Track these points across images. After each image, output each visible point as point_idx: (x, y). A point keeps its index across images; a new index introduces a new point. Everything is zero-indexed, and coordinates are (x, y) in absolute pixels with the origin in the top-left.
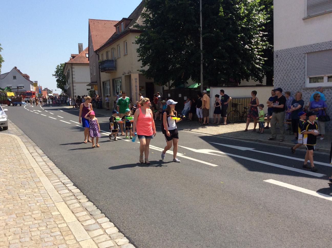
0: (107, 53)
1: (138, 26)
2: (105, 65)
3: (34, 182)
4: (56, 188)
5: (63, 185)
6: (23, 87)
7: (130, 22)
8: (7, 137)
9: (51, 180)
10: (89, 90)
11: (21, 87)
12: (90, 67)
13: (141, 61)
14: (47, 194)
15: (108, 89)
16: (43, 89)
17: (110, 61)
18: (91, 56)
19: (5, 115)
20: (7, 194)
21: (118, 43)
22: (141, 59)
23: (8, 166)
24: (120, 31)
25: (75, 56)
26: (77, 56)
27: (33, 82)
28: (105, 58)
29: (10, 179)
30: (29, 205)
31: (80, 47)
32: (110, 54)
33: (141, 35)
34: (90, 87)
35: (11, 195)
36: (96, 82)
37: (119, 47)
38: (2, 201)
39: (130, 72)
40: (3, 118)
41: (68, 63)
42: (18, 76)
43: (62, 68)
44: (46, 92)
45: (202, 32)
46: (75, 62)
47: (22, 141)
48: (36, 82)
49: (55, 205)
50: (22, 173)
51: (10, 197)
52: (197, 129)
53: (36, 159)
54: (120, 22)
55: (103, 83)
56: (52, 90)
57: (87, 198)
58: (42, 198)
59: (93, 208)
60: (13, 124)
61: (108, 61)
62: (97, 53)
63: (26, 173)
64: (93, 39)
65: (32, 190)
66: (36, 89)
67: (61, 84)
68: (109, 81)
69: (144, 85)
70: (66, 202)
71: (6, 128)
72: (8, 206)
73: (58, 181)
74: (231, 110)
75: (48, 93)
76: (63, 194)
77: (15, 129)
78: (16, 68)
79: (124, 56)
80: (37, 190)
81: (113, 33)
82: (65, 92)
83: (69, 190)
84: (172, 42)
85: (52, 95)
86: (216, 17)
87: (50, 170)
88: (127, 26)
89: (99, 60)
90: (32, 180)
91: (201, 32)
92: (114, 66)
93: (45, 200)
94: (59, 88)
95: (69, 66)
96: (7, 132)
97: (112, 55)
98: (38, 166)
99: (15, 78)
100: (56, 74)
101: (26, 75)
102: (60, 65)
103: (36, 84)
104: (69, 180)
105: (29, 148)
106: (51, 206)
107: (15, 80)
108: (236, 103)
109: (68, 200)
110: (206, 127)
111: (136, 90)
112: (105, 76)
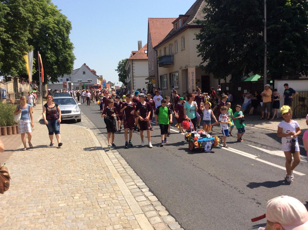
0: (165, 48)
1: (198, 22)
2: (163, 60)
3: (110, 184)
4: (133, 193)
5: (138, 190)
6: (91, 81)
7: (188, 18)
8: (81, 129)
9: (126, 182)
10: (148, 84)
11: (89, 81)
12: (148, 63)
13: (201, 56)
14: (125, 201)
15: (165, 81)
16: (107, 82)
17: (168, 56)
18: (149, 52)
19: (79, 108)
20: (86, 199)
21: (175, 39)
22: (201, 54)
23: (84, 162)
24: (178, 27)
25: (135, 53)
26: (137, 53)
27: (99, 77)
28: (163, 54)
29: (88, 179)
30: (109, 215)
31: (140, 44)
32: (167, 50)
33: (202, 31)
34: (148, 81)
35: (90, 201)
36: (154, 76)
37: (176, 42)
38: (82, 208)
39: (187, 66)
40: (77, 111)
41: (129, 60)
42: (87, 71)
43: (123, 64)
44: (109, 85)
45: (267, 24)
46: (135, 58)
47: (94, 134)
48: (101, 76)
49: (135, 218)
50: (98, 172)
51: (89, 202)
52: (260, 124)
53: (109, 155)
54: (177, 20)
55: (161, 76)
56: (114, 83)
57: (167, 210)
58: (120, 207)
59: (176, 226)
60: (85, 116)
61: (165, 56)
62: (156, 49)
63: (102, 172)
64: (152, 36)
65: (109, 194)
66: (101, 83)
67: (122, 78)
68: (166, 75)
69: (200, 78)
70: (145, 213)
71: (79, 121)
72: (88, 215)
73: (133, 183)
74: (298, 104)
75: (111, 86)
76: (141, 202)
77: (87, 121)
78: (85, 64)
79: (181, 51)
80: (114, 196)
81: (171, 30)
82: (125, 85)
83: (145, 196)
84: (234, 35)
85: (114, 87)
86: (282, 7)
87: (124, 170)
88: (184, 22)
89: (157, 56)
90: (109, 182)
91: (265, 24)
92: (171, 61)
93: (124, 210)
94: (120, 81)
95: (130, 62)
96: (81, 124)
97: (169, 51)
98: (112, 164)
99: (84, 73)
100: (118, 69)
101: (93, 71)
102: (122, 61)
103: (101, 78)
104: (144, 184)
105: (101, 141)
106: (131, 219)
107: (84, 75)
108: (304, 96)
109: (147, 211)
110: (271, 122)
111: (193, 84)
112: (162, 71)
